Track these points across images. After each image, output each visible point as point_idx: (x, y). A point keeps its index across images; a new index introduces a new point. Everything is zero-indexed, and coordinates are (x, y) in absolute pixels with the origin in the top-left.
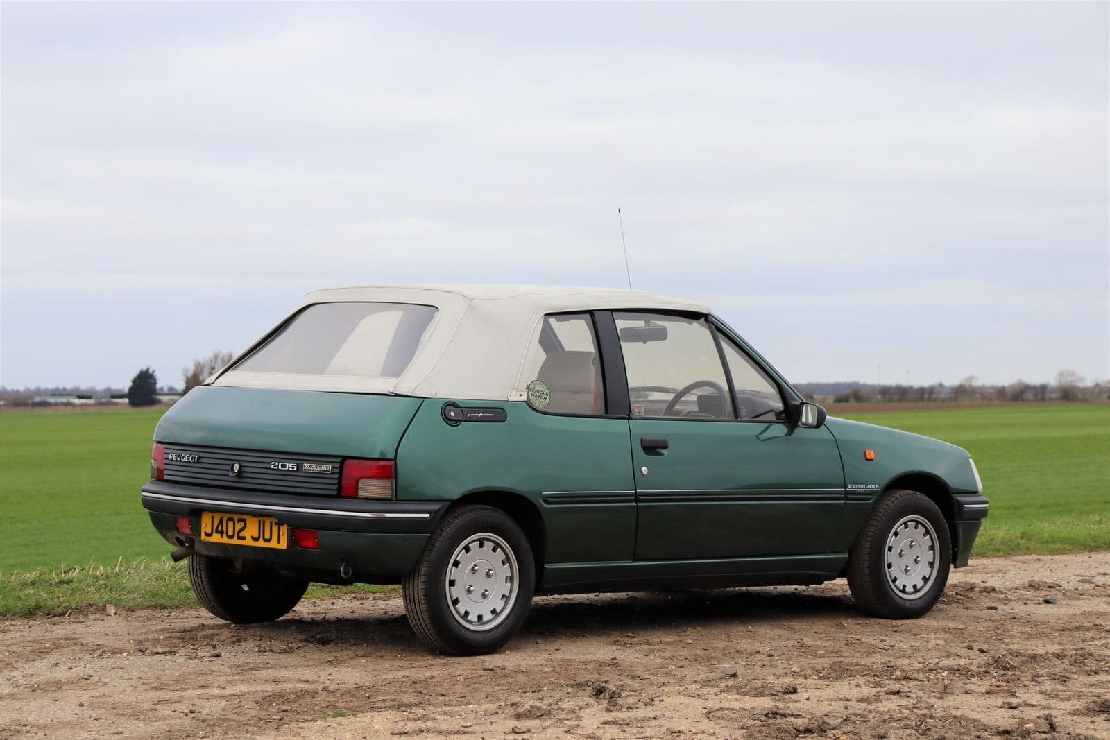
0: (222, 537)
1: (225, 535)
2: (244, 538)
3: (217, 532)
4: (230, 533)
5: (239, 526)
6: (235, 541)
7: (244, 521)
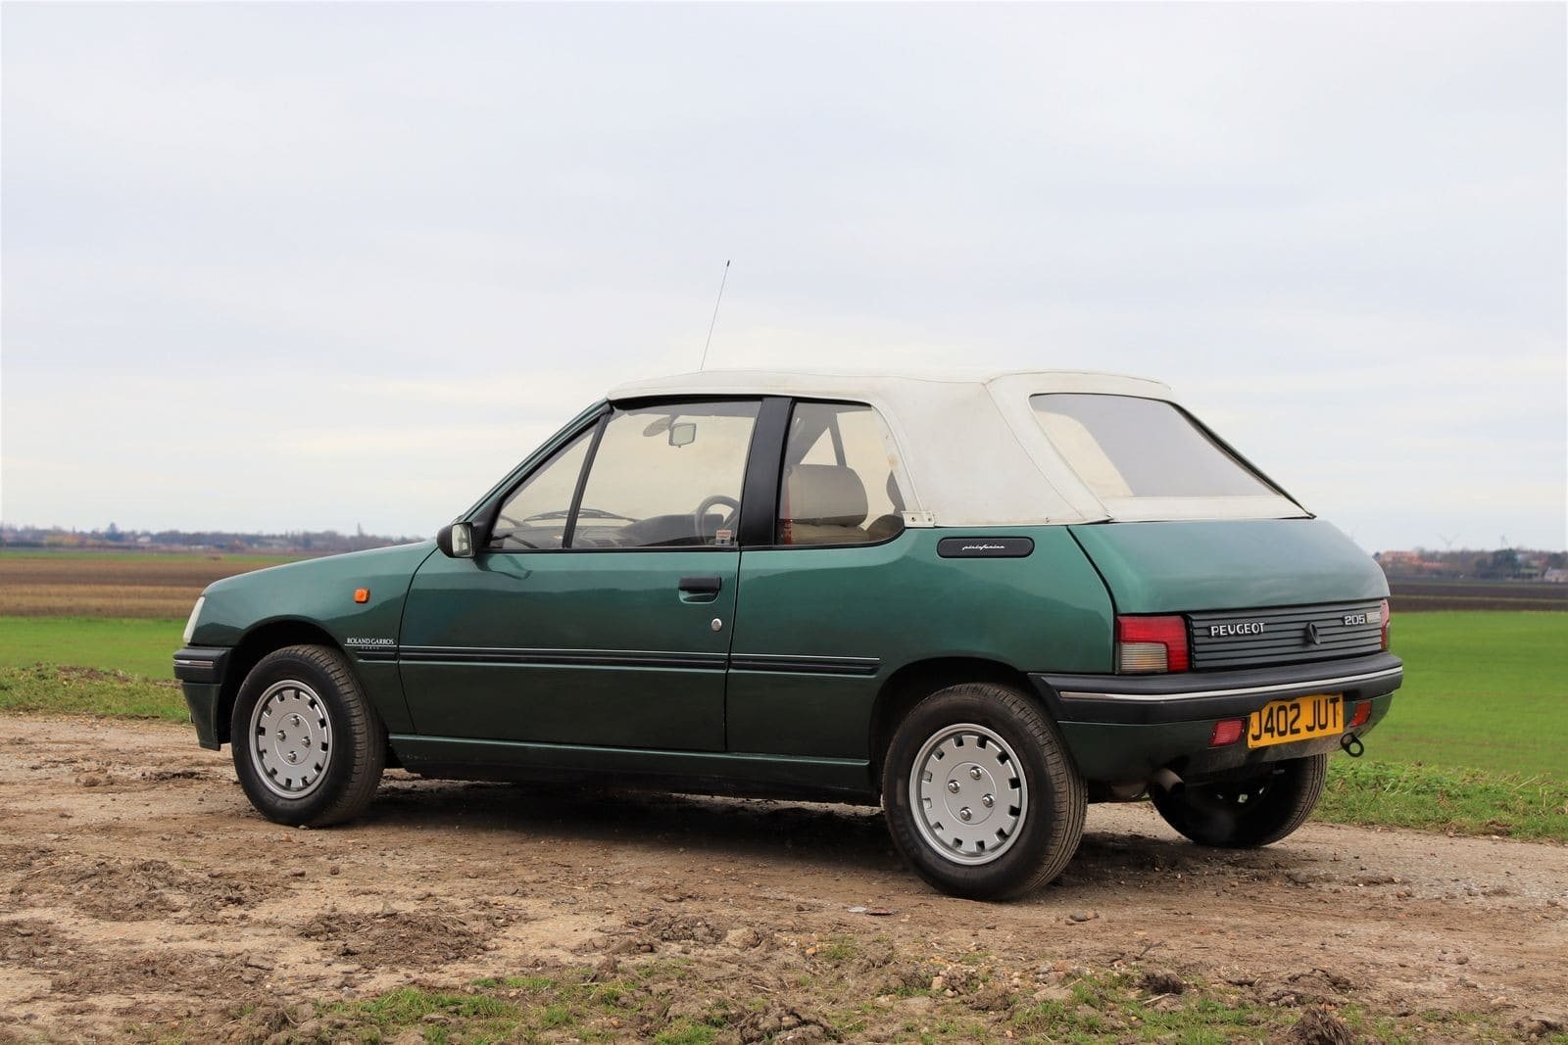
0: (1272, 736)
1: (1276, 733)
2: (1298, 731)
3: (1267, 730)
4: (1282, 729)
5: (1292, 715)
6: (1289, 738)
7: (1297, 706)
